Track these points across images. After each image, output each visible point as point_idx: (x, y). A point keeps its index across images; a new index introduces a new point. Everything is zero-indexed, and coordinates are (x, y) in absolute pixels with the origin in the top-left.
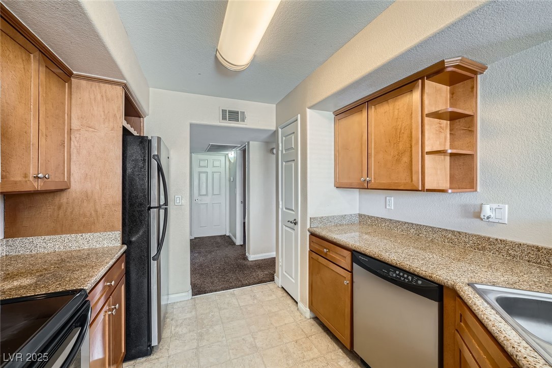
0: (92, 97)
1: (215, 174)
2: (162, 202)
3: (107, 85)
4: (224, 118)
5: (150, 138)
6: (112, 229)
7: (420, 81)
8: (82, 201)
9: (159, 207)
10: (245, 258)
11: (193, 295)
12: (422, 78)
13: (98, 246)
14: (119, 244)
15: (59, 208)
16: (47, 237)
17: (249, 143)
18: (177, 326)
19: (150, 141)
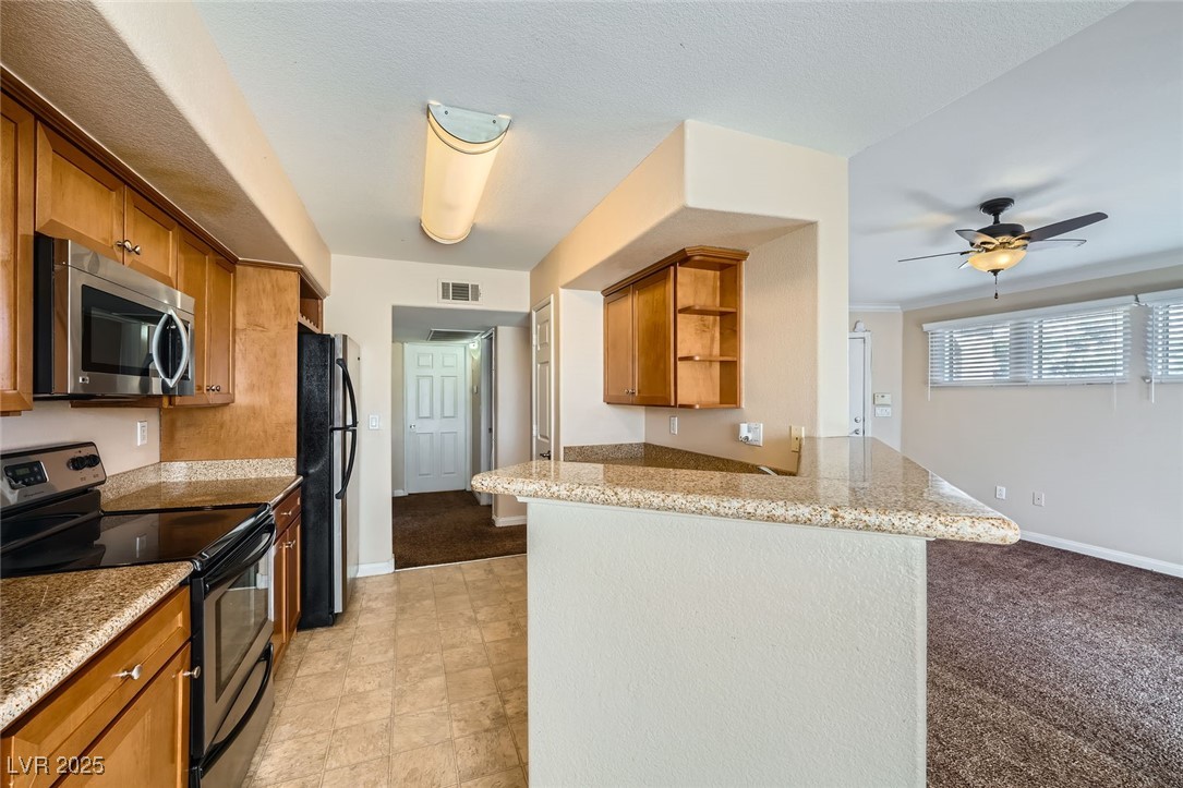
0: (261, 287)
1: (446, 380)
2: (349, 422)
3: (278, 271)
4: (445, 296)
5: (332, 335)
6: (285, 454)
7: (672, 268)
8: (249, 419)
9: (345, 428)
10: (491, 523)
11: (396, 568)
12: (674, 265)
13: (268, 475)
14: (293, 474)
15: (222, 427)
16: (208, 463)
17: (496, 328)
18: (370, 600)
19: (332, 340)
